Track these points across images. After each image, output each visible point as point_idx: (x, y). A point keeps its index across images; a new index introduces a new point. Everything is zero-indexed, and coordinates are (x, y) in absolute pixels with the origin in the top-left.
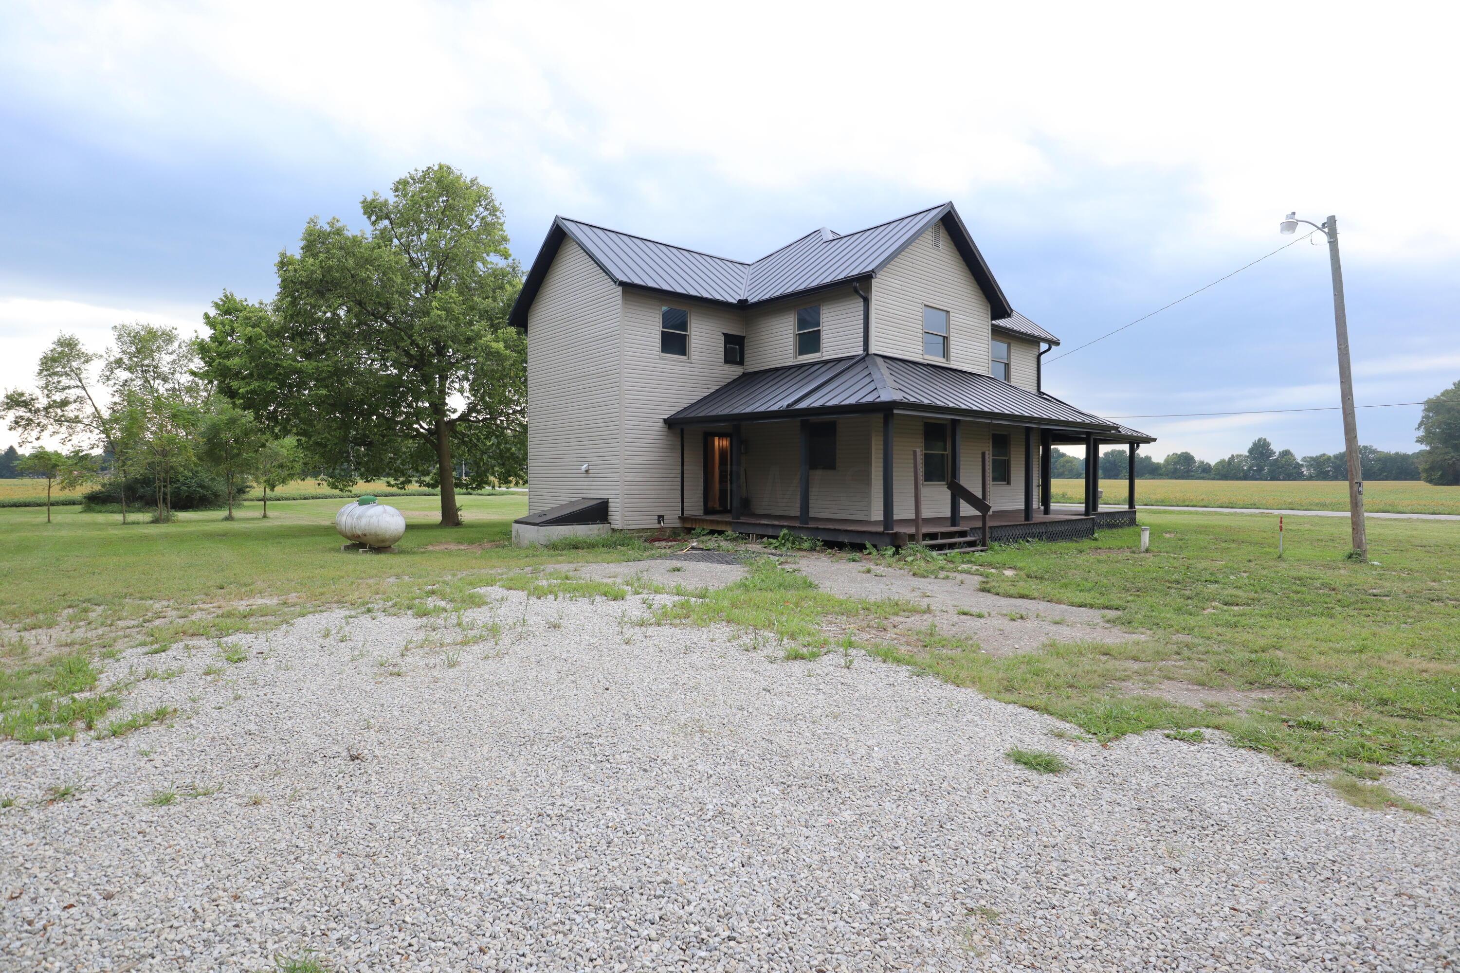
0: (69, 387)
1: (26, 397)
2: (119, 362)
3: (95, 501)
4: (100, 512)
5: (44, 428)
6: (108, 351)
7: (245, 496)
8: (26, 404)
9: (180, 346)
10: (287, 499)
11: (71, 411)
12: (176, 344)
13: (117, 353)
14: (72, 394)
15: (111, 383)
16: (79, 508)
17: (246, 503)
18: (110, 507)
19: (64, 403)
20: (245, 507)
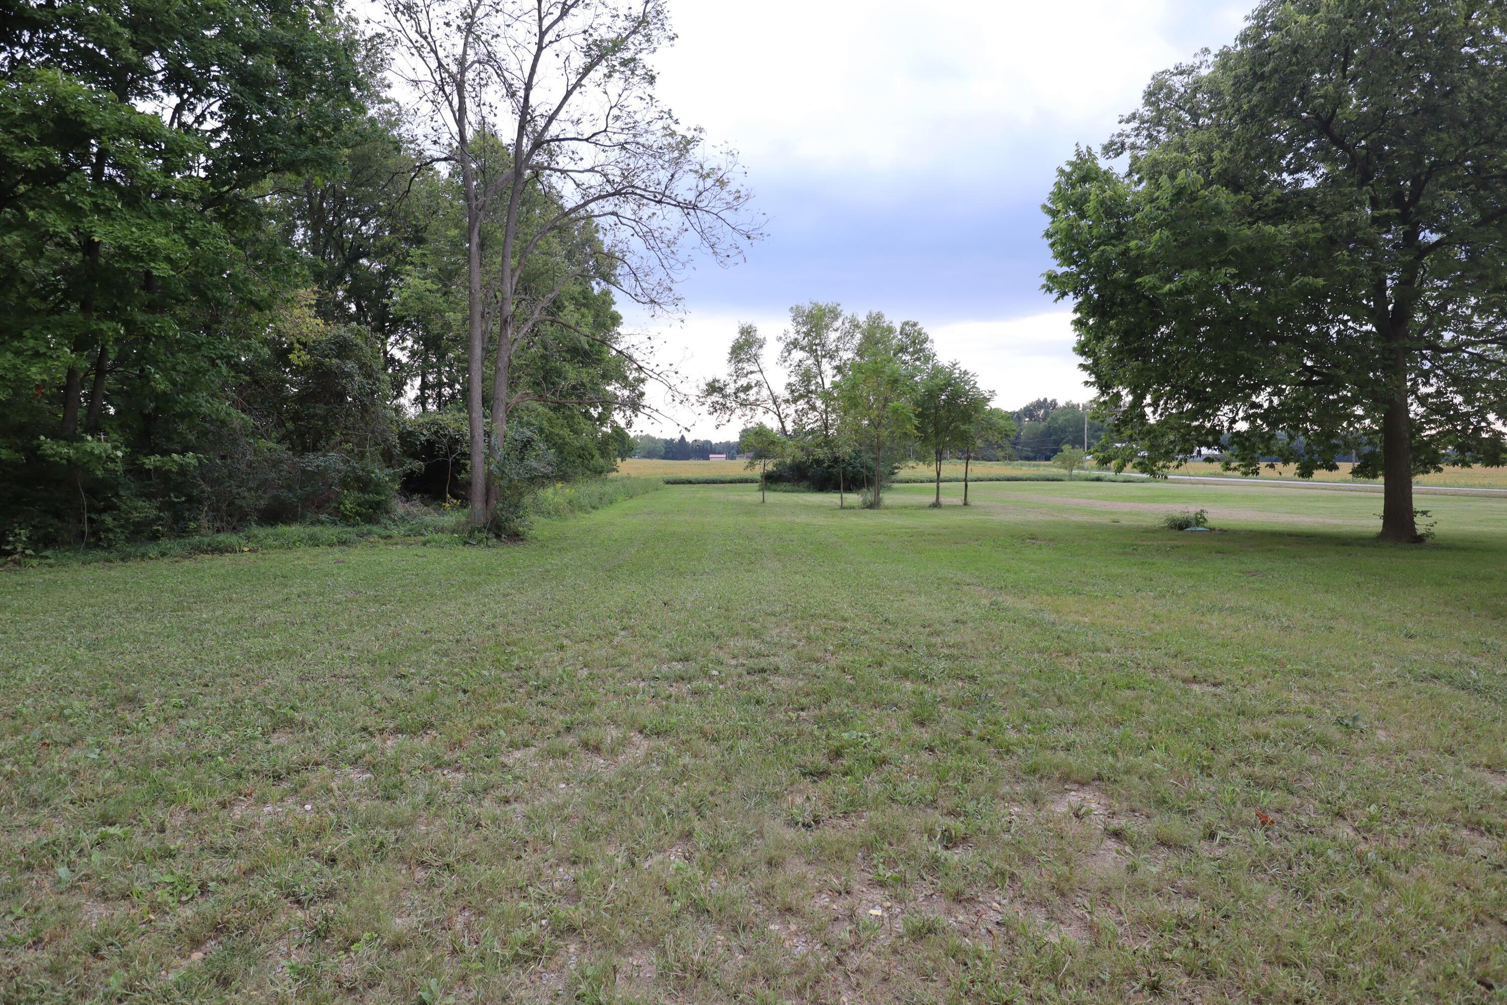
0: (752, 372)
1: (721, 385)
2: (795, 344)
3: (771, 480)
4: (775, 490)
5: (732, 411)
6: (786, 332)
7: (894, 477)
8: (720, 390)
9: (843, 323)
10: (915, 481)
11: (752, 395)
12: (840, 320)
13: (792, 335)
14: (753, 378)
15: (787, 364)
16: (756, 486)
17: (896, 485)
18: (783, 486)
19: (748, 388)
20: (896, 489)
